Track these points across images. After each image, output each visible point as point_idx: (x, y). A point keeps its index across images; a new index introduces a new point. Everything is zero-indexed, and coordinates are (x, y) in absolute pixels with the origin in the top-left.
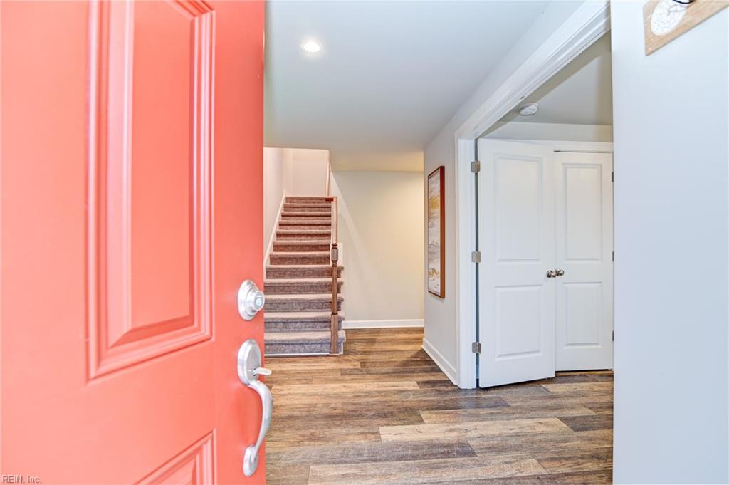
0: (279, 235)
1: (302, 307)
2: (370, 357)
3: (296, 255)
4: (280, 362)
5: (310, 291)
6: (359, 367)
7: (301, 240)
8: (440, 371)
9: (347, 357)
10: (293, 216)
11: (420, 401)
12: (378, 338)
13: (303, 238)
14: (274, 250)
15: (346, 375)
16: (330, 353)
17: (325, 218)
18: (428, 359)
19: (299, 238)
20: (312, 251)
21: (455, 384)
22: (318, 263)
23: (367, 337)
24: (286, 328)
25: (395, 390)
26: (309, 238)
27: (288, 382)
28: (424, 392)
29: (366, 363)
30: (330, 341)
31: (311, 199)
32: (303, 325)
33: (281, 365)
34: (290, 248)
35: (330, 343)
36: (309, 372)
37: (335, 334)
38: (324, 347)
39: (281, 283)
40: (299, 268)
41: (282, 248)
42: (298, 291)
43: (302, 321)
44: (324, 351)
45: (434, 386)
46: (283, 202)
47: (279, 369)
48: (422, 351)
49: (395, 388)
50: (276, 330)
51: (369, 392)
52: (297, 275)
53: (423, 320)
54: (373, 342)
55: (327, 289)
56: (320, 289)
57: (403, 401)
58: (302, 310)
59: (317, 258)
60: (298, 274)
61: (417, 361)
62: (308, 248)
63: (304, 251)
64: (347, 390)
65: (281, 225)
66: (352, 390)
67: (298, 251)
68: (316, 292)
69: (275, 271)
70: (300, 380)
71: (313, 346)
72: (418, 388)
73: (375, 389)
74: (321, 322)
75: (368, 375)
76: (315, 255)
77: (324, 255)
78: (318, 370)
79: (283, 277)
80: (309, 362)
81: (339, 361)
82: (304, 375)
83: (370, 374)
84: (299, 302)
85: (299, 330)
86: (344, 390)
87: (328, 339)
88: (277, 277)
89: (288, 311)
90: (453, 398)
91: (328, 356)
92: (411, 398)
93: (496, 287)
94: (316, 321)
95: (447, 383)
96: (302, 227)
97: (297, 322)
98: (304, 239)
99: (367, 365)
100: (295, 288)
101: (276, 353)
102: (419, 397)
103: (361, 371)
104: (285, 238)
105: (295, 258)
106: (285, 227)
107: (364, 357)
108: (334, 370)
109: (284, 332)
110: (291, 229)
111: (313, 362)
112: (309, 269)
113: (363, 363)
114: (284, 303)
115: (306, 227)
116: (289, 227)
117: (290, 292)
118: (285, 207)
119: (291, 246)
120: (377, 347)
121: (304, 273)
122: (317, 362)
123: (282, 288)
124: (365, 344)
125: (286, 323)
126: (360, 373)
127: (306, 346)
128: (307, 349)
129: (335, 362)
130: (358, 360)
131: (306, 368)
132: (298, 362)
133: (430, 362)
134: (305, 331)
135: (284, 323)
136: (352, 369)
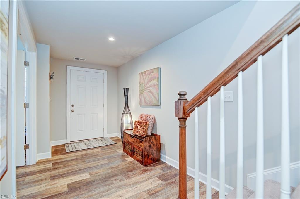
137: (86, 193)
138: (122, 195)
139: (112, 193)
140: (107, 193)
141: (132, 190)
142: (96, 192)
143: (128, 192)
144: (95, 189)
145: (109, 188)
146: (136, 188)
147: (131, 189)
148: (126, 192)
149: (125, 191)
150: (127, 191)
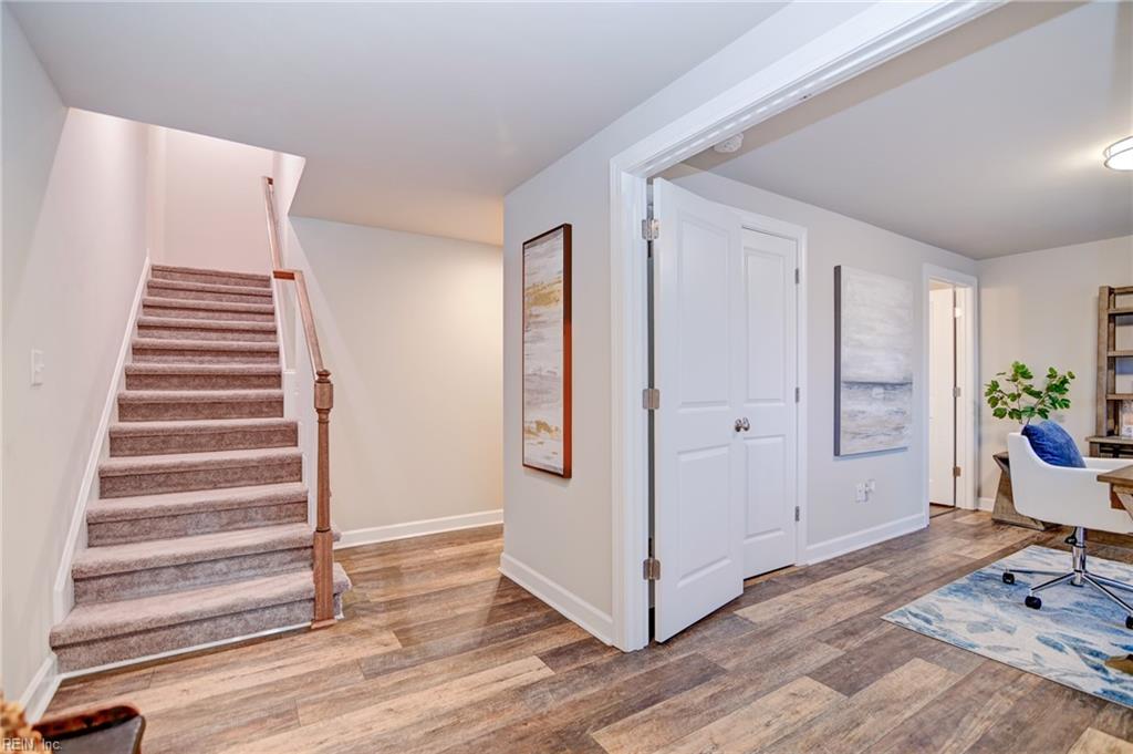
0: (138, 351)
1: (225, 521)
2: (410, 613)
3: (196, 398)
4: (180, 676)
5: (239, 480)
6: (398, 646)
7: (202, 362)
8: (562, 620)
9: (358, 625)
10: (175, 308)
11: (574, 706)
12: (405, 562)
13: (207, 358)
14: (129, 386)
15: (378, 674)
16: (314, 621)
17: (257, 317)
18: (527, 596)
19: (197, 358)
20: (235, 387)
21: (608, 642)
22: (252, 415)
23: (376, 564)
24: (186, 579)
25: (507, 690)
26: (225, 358)
27: (229, 735)
28: (569, 680)
29: (408, 630)
30: (312, 595)
31: (218, 274)
32: (234, 565)
33: (186, 684)
34: (175, 381)
35: (313, 599)
36: (279, 688)
37: (323, 576)
38: (298, 611)
39: (159, 467)
40: (205, 429)
41: (150, 380)
42: (207, 483)
43: (232, 556)
44: (298, 621)
45: (576, 659)
46: (145, 276)
47: (187, 700)
48: (504, 579)
49: (504, 685)
50: (155, 588)
51: (456, 712)
52: (200, 445)
53: (502, 511)
54: (394, 574)
55: (284, 473)
56: (267, 474)
57: (541, 717)
58: (224, 529)
59: (251, 404)
60: (203, 441)
61: (508, 604)
62: (223, 382)
63: (213, 387)
64: (402, 721)
65: (141, 326)
66: (414, 717)
67: (195, 388)
68: (259, 481)
69: (137, 436)
70: (262, 720)
71: (267, 614)
72: (548, 672)
73: (466, 699)
74: (283, 551)
75: (430, 665)
76: (245, 397)
77: (268, 397)
78: (301, 677)
79: (161, 452)
80: (265, 660)
81: (341, 638)
82: (266, 703)
83: (432, 659)
84: (215, 509)
85: (224, 579)
86: (392, 723)
87: (310, 591)
88: (143, 453)
89: (186, 535)
90: (626, 679)
91: (309, 629)
92: (552, 702)
93: (680, 453)
94: (269, 551)
95: (592, 644)
96: (203, 334)
97: (215, 561)
98: (210, 362)
99: (415, 634)
100: (202, 475)
101: (162, 651)
102: (566, 695)
103: (408, 656)
104: (156, 358)
105: (194, 404)
106: (155, 332)
107: (395, 616)
108: (340, 669)
109: (179, 590)
110: (171, 337)
111: (278, 656)
112: (234, 430)
113: (403, 632)
114: (175, 516)
115: (214, 335)
116: (166, 333)
117: (186, 488)
118: (149, 287)
119: (179, 376)
120: (411, 587)
121: (221, 439)
122: (286, 654)
123: (162, 479)
124: (382, 583)
125: (185, 567)
126: (407, 662)
127: (248, 616)
128: (252, 623)
129: (333, 643)
130: (389, 627)
131: (266, 679)
132: (235, 665)
133: (533, 602)
134: (238, 580)
135: (177, 566)
136: (384, 655)
137: (515, 725)
138: (386, 717)
139: (421, 722)
140: (440, 725)
141: (342, 734)
142: (479, 728)
143: (360, 726)
144: (486, 738)
145: (431, 745)
146: (321, 743)
147: (347, 738)
148: (368, 726)
149: (371, 729)
150: (363, 731)
